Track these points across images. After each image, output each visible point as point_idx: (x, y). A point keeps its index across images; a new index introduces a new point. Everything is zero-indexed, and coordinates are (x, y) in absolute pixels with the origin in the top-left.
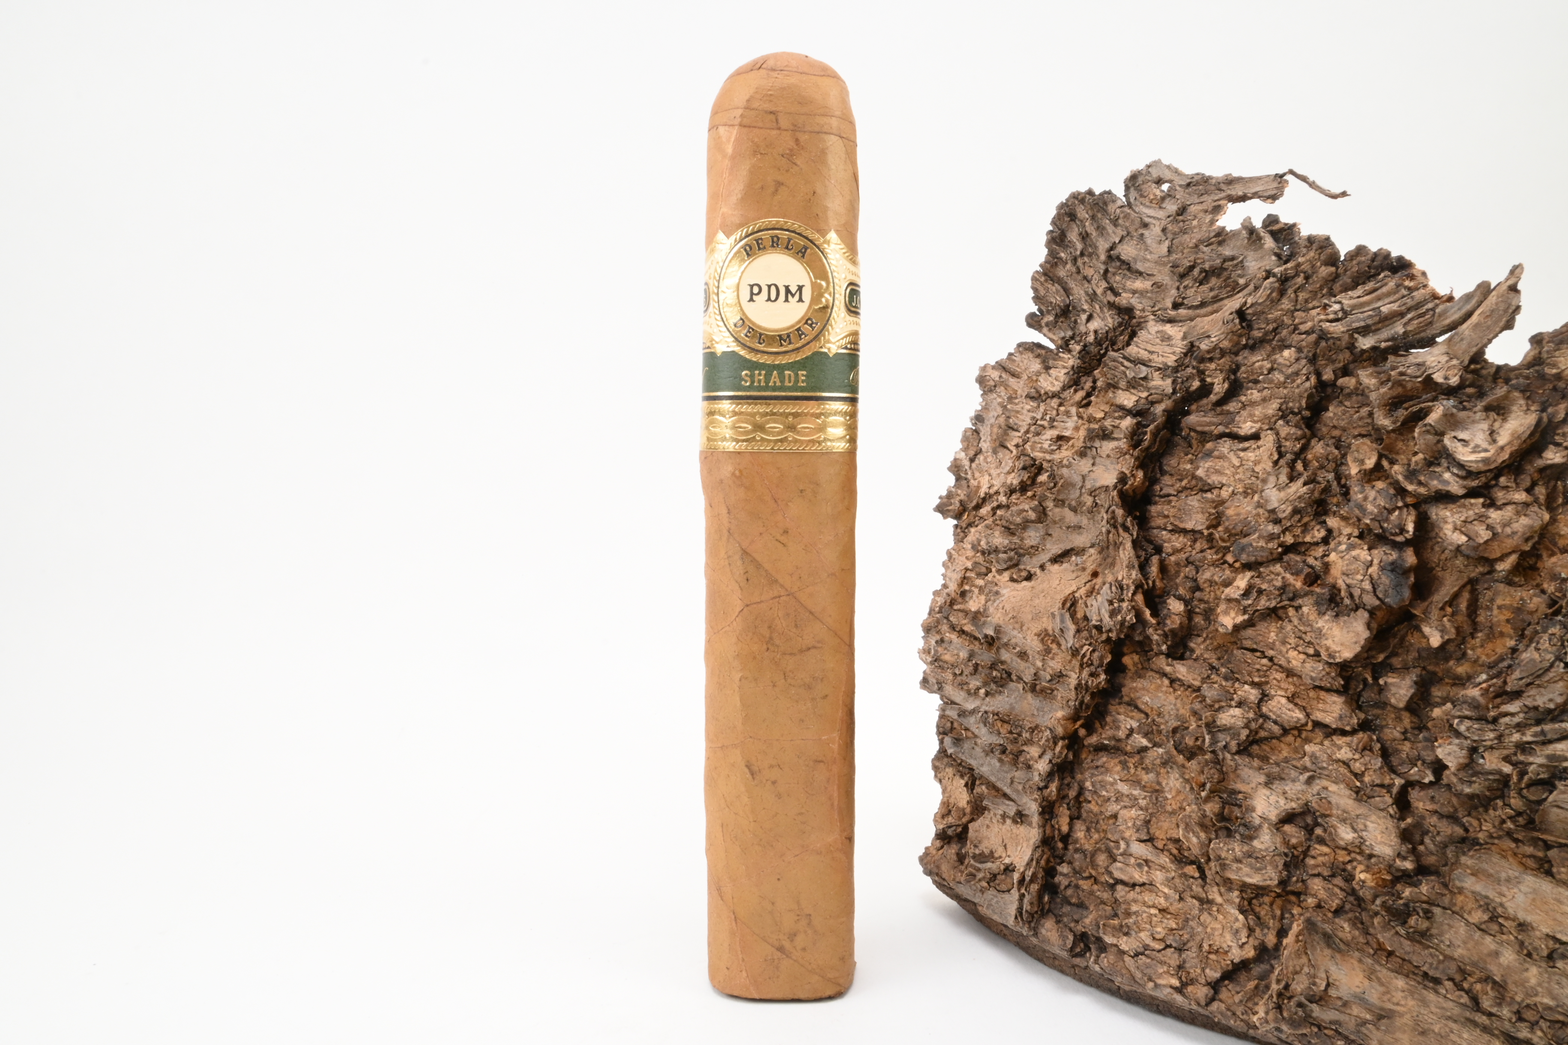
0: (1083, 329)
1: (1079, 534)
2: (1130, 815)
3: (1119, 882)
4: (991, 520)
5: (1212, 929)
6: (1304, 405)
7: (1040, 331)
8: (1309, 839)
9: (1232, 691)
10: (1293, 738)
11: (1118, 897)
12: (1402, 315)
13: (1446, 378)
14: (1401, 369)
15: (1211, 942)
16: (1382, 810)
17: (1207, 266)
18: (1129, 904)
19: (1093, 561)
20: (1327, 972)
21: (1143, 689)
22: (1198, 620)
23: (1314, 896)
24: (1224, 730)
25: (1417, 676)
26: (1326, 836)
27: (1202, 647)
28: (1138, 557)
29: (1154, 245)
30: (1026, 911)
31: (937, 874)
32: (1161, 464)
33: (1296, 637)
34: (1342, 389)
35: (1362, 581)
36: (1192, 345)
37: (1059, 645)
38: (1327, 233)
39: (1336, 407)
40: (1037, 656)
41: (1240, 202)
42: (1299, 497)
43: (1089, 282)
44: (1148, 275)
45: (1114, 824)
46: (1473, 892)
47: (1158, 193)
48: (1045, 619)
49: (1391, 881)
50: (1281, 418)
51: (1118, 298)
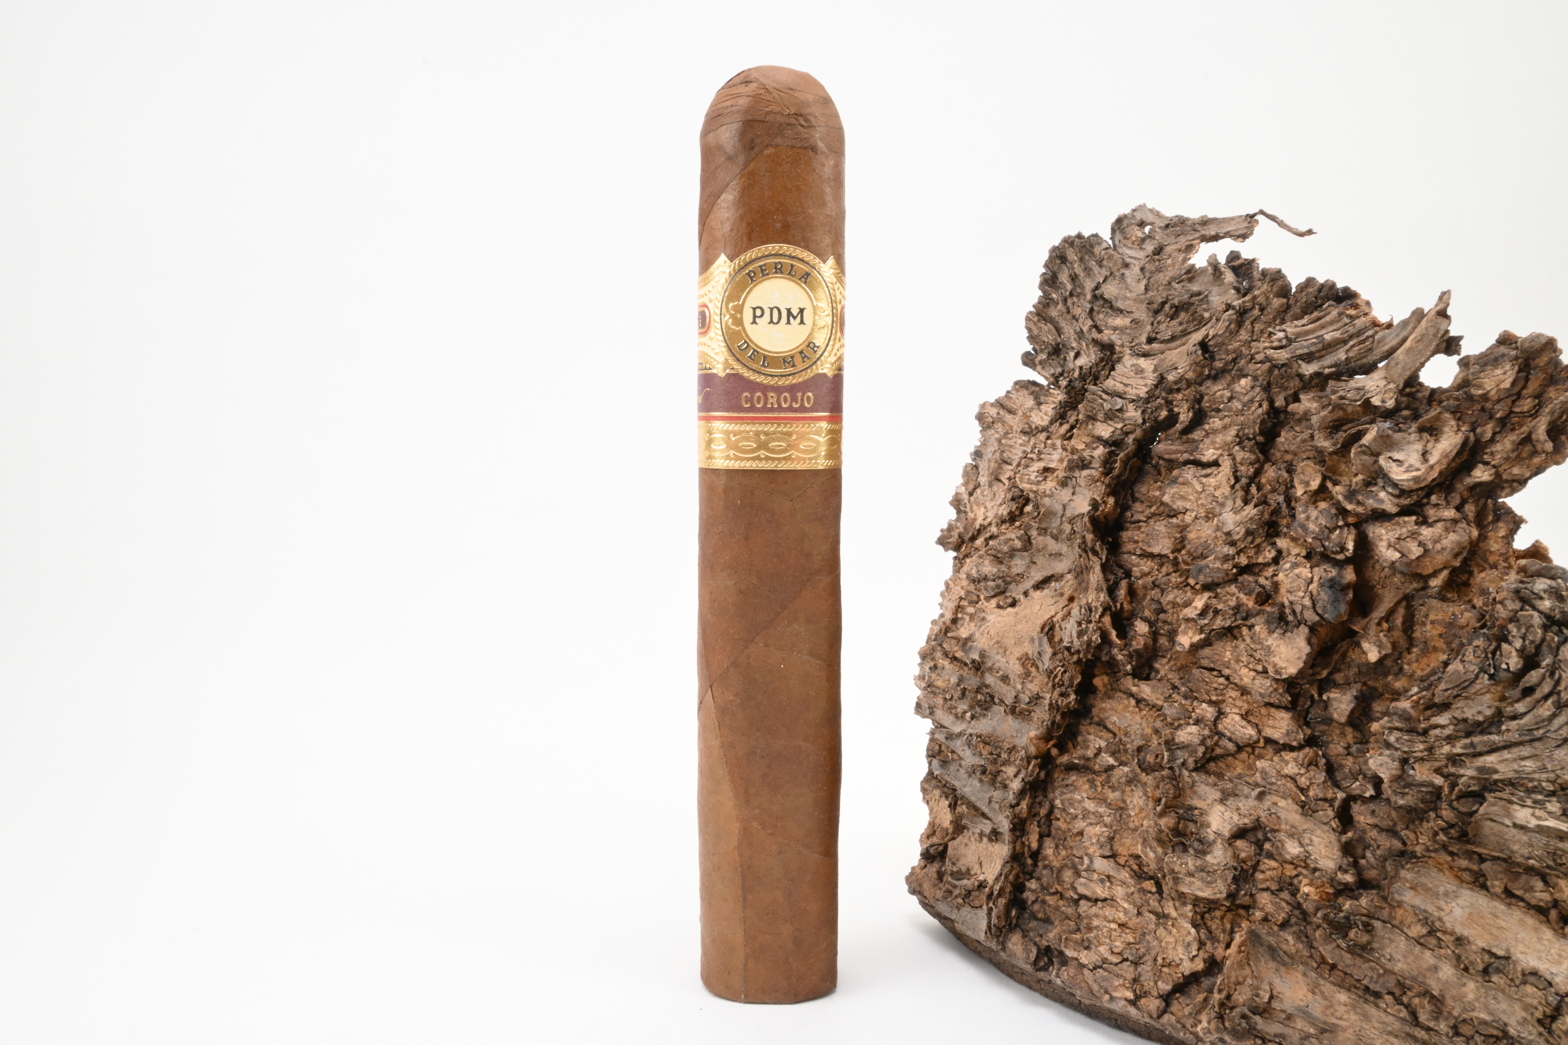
0: (1071, 365)
1: (1058, 561)
2: (1094, 832)
3: (1082, 897)
4: (984, 550)
5: (1166, 942)
6: (1257, 431)
7: (1034, 369)
8: (1259, 854)
9: (1190, 709)
10: (1247, 755)
11: (1081, 912)
12: (1345, 342)
13: (1383, 401)
14: (1341, 393)
15: (1165, 956)
16: (1325, 824)
17: (1176, 302)
18: (1091, 919)
19: (1070, 587)
20: (1271, 984)
21: (1112, 709)
22: (1163, 641)
23: (1262, 909)
24: (1183, 748)
25: (1357, 691)
26: (1274, 851)
27: (1167, 667)
28: (1107, 580)
29: (1134, 284)
30: (994, 925)
31: (921, 893)
32: (1133, 490)
33: (1248, 655)
34: (1293, 414)
35: (1303, 597)
36: (1161, 377)
37: (1037, 668)
38: (1278, 267)
39: (1287, 432)
40: (1018, 680)
41: (1213, 241)
42: (1251, 519)
43: (1077, 320)
44: (1127, 312)
45: (1080, 840)
46: (1413, 906)
47: (1140, 234)
48: (1026, 644)
49: (1334, 893)
50: (1238, 443)
51: (1101, 335)
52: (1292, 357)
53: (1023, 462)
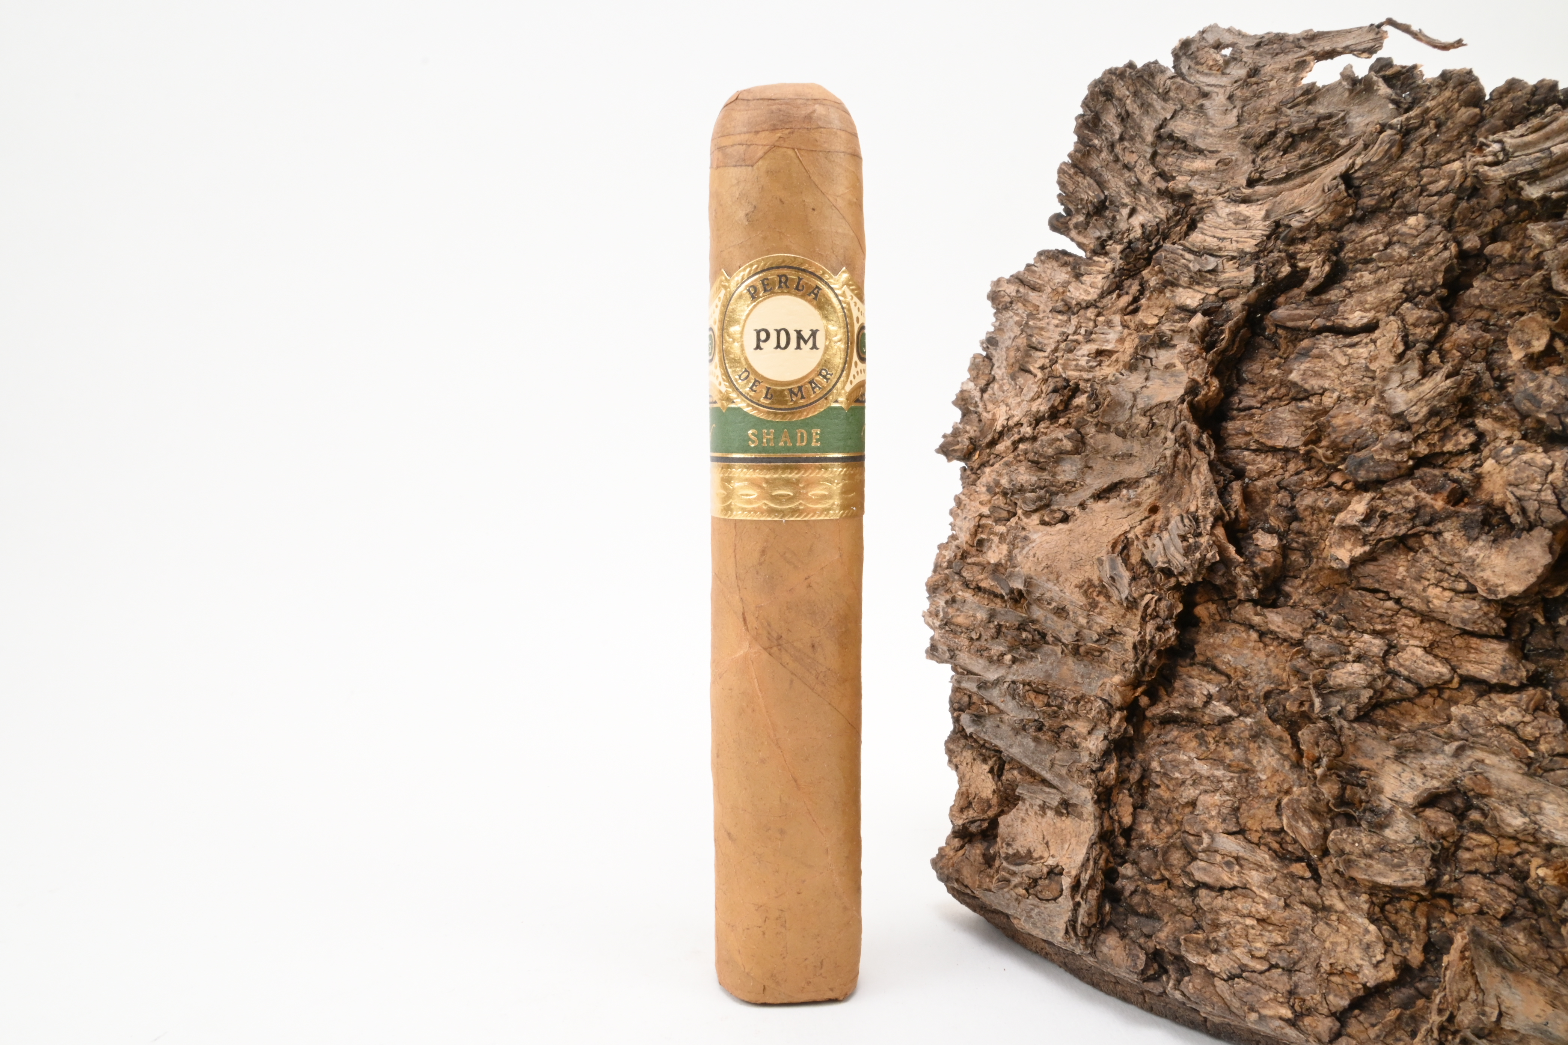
0: (1123, 226)
1: (1128, 464)
2: (1213, 802)
3: (1201, 885)
4: (1012, 455)
5: (1332, 943)
6: (1440, 281)
7: (1067, 235)
8: (1460, 827)
9: (1346, 642)
10: (1431, 700)
11: (1202, 904)
15: (1332, 961)
17: (1295, 129)
18: (1217, 913)
19: (1151, 494)
20: (1498, 997)
21: (1223, 645)
22: (1296, 557)
23: (1474, 899)
24: (1338, 692)
26: (1487, 822)
28: (1216, 482)
29: (1218, 117)
30: (1082, 924)
31: (957, 880)
32: (1240, 370)
33: (1436, 571)
34: (1488, 261)
35: (1540, 491)
36: (1277, 224)
37: (1108, 597)
38: (1468, 67)
39: (1482, 281)
40: (1079, 612)
41: (1326, 59)
42: (1440, 394)
43: (1131, 170)
44: (1210, 152)
45: (1192, 813)
47: (1218, 57)
48: (1088, 567)
50: (1407, 300)
51: (1171, 184)
52: (1511, 177)
53: (1063, 345)
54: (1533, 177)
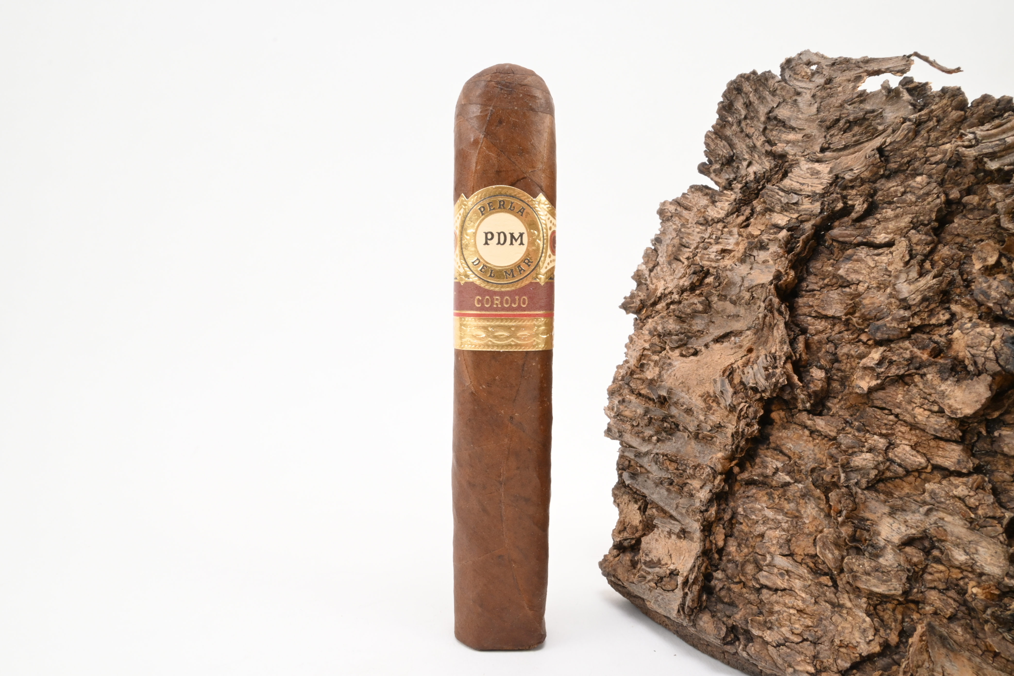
0: (743, 172)
1: (736, 321)
2: (774, 535)
3: (764, 587)
4: (665, 312)
5: (842, 627)
6: (933, 217)
7: (709, 176)
8: (926, 559)
9: (863, 440)
10: (914, 479)
11: (763, 598)
15: (842, 638)
16: (993, 537)
17: (851, 118)
18: (772, 605)
19: (749, 341)
20: (943, 667)
21: (788, 438)
22: (836, 385)
23: (932, 605)
24: (856, 470)
26: (943, 557)
27: (837, 406)
28: (789, 335)
29: (805, 108)
30: (688, 606)
31: (614, 576)
32: (809, 266)
33: (921, 398)
34: (965, 206)
35: (986, 351)
36: (837, 177)
37: (718, 404)
38: (958, 86)
39: (960, 219)
40: (700, 412)
41: (874, 75)
42: (929, 288)
43: (750, 138)
44: (799, 129)
45: (761, 541)
47: (808, 71)
48: (707, 384)
49: (999, 596)
50: (913, 228)
51: (774, 148)
52: (979, 155)
53: (701, 245)
54: (993, 156)
